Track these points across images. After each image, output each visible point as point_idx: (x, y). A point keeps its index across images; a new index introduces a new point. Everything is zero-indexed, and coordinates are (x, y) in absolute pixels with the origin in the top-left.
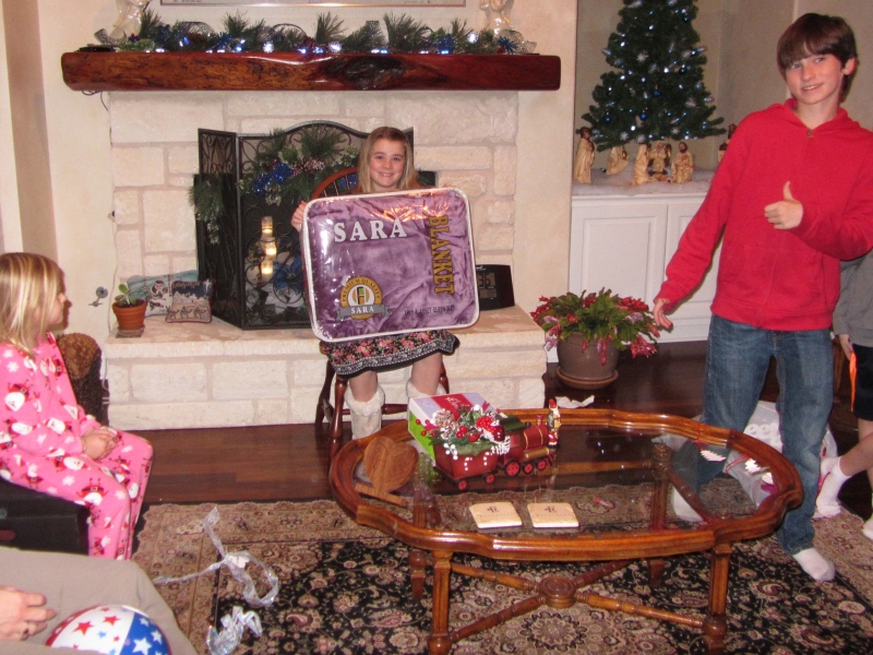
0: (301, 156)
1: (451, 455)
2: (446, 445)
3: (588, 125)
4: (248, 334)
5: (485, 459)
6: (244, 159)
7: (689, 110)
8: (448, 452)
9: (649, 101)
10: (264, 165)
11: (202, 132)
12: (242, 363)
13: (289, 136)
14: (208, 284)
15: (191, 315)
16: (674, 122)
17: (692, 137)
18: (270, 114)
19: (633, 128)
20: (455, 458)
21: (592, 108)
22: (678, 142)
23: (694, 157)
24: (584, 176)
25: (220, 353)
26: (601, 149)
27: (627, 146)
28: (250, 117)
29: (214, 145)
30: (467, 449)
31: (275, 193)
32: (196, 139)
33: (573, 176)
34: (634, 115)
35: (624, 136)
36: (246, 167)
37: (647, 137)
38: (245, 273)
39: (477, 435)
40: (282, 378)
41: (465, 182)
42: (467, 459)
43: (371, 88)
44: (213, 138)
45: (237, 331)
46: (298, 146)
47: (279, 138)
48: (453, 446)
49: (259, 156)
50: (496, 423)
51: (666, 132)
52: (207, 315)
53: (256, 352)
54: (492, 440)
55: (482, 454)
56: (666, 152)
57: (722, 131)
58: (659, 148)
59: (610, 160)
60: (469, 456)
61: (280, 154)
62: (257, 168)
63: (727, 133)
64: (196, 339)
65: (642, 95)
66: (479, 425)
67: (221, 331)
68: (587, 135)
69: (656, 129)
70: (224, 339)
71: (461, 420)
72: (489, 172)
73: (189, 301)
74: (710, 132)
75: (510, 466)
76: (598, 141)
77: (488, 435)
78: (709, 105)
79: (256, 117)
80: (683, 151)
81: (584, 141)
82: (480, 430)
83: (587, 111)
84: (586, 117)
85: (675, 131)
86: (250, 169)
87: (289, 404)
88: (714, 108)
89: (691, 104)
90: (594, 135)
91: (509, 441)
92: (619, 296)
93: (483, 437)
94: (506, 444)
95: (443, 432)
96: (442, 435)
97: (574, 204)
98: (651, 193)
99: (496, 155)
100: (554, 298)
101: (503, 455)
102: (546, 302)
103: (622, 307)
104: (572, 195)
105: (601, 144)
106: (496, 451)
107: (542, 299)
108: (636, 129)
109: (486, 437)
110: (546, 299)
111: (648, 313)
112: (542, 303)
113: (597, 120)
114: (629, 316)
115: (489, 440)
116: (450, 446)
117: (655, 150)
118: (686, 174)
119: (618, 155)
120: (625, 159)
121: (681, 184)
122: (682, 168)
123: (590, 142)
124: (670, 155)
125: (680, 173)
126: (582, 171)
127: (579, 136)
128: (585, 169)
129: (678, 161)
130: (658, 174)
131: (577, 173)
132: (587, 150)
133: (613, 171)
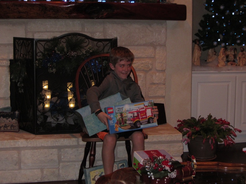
0: (66, 50)
1: (151, 177)
2: (149, 173)
3: (198, 38)
4: (38, 136)
5: (165, 180)
6: (38, 51)
7: (244, 32)
8: (149, 177)
9: (226, 27)
10: (48, 54)
11: (15, 39)
12: (36, 150)
13: (60, 40)
14: (17, 112)
15: (9, 128)
16: (237, 37)
18: (48, 30)
19: (219, 40)
20: (153, 178)
21: (199, 30)
22: (240, 47)
24: (197, 62)
25: (25, 146)
26: (204, 50)
27: (216, 48)
28: (39, 32)
29: (22, 44)
30: (158, 175)
31: (53, 67)
32: (12, 42)
34: (219, 34)
35: (215, 43)
36: (39, 54)
37: (226, 44)
38: (37, 107)
39: (162, 169)
40: (55, 158)
42: (158, 180)
43: (98, 18)
44: (22, 41)
45: (32, 136)
46: (65, 45)
47: (55, 41)
48: (152, 174)
49: (45, 50)
50: (170, 164)
51: (234, 42)
52: (17, 128)
53: (43, 145)
54: (169, 171)
55: (164, 178)
56: (234, 52)
58: (231, 50)
59: (208, 55)
60: (158, 178)
61: (56, 49)
62: (44, 55)
64: (13, 139)
66: (163, 164)
67: (24, 135)
68: (198, 43)
70: (27, 139)
72: (153, 58)
73: (8, 121)
76: (203, 46)
77: (167, 168)
79: (42, 32)
80: (242, 51)
81: (196, 45)
82: (163, 166)
83: (197, 32)
84: (197, 35)
85: (238, 42)
87: (59, 171)
90: (201, 43)
91: (176, 172)
92: (216, 118)
93: (165, 169)
94: (174, 173)
95: (147, 167)
96: (146, 169)
97: (193, 75)
98: (229, 70)
99: (156, 50)
100: (185, 120)
101: (173, 178)
102: (180, 123)
103: (218, 123)
104: (192, 71)
105: (205, 47)
106: (170, 176)
107: (178, 121)
108: (220, 40)
109: (166, 169)
110: (180, 121)
111: (230, 126)
112: (179, 123)
113: (202, 36)
114: (223, 127)
115: (167, 170)
116: (150, 173)
117: (229, 51)
118: (244, 62)
119: (212, 53)
120: (215, 54)
121: (242, 66)
122: (242, 59)
123: (199, 46)
124: (236, 53)
125: (241, 61)
126: (196, 60)
127: (194, 43)
128: (197, 59)
129: (240, 56)
130: (231, 62)
131: (193, 61)
132: (198, 50)
133: (210, 60)
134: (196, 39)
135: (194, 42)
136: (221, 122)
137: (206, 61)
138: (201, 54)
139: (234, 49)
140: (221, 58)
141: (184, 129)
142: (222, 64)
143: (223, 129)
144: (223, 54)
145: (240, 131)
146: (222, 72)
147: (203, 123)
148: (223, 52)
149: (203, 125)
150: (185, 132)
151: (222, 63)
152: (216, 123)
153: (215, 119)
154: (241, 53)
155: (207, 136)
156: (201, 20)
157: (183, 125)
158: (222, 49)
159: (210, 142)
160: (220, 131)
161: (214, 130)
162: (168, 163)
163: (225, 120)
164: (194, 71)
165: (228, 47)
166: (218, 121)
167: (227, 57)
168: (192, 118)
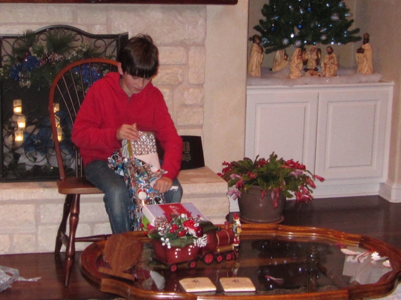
0: (46, 51)
1: (166, 246)
2: (162, 239)
5: (189, 250)
7: (334, 22)
8: (164, 244)
9: (304, 15)
10: (19, 58)
13: (37, 36)
16: (322, 31)
17: (336, 42)
19: (292, 36)
20: (169, 247)
21: (261, 21)
22: (326, 46)
23: (338, 57)
24: (256, 71)
26: (268, 52)
30: (177, 242)
31: (27, 78)
33: (247, 72)
34: (292, 26)
35: (285, 41)
36: (4, 59)
37: (303, 42)
38: (3, 140)
39: (184, 233)
41: (167, 74)
42: (177, 250)
43: (97, 2)
46: (44, 43)
47: (30, 37)
48: (167, 240)
49: (15, 50)
50: (197, 225)
51: (316, 38)
54: (195, 235)
55: (187, 246)
56: (317, 55)
57: (359, 39)
58: (312, 51)
59: (275, 61)
60: (179, 247)
61: (31, 49)
62: (13, 60)
63: (362, 40)
65: (299, 11)
66: (185, 225)
68: (258, 41)
69: (310, 36)
71: (173, 222)
72: (185, 66)
74: (351, 39)
75: (207, 256)
76: (266, 45)
77: (192, 232)
78: (349, 19)
79: (11, 24)
80: (330, 53)
81: (255, 45)
82: (186, 228)
83: (258, 23)
84: (257, 28)
85: (324, 38)
86: (7, 61)
88: (352, 21)
89: (335, 17)
90: (264, 41)
91: (206, 238)
92: (283, 159)
93: (188, 233)
94: (204, 239)
95: (160, 230)
96: (159, 233)
97: (249, 92)
98: (306, 84)
99: (190, 53)
100: (234, 162)
101: (202, 247)
102: (227, 166)
103: (286, 167)
104: (247, 85)
105: (269, 48)
106: (197, 244)
107: (224, 164)
108: (294, 36)
109: (190, 233)
110: (227, 164)
111: (305, 171)
112: (225, 167)
113: (265, 31)
114: (293, 173)
115: (192, 235)
116: (165, 239)
117: (309, 53)
118: (332, 70)
119: (282, 57)
120: (286, 59)
121: (328, 77)
122: (329, 66)
123: (260, 46)
124: (320, 57)
125: (327, 70)
126: (254, 68)
127: (252, 42)
128: (257, 67)
129: (326, 61)
130: (311, 70)
131: (250, 70)
132: (258, 52)
133: (278, 68)
134: (256, 36)
135: (252, 39)
136: (291, 165)
137: (271, 69)
138: (263, 58)
139: (316, 50)
140: (295, 65)
141: (232, 176)
142: (297, 75)
143: (294, 176)
144: (298, 59)
145: (322, 180)
146: (295, 86)
147: (261, 166)
148: (298, 56)
149: (262, 169)
150: (233, 180)
151: (296, 73)
152: (283, 166)
153: (282, 161)
154: (327, 56)
155: (268, 186)
156: (263, 4)
157: (230, 169)
158: (298, 50)
159: (273, 196)
160: (288, 179)
161: (279, 177)
162: (194, 224)
163: (298, 162)
164: (251, 85)
165: (306, 46)
166: (287, 164)
167: (305, 62)
168: (245, 159)
